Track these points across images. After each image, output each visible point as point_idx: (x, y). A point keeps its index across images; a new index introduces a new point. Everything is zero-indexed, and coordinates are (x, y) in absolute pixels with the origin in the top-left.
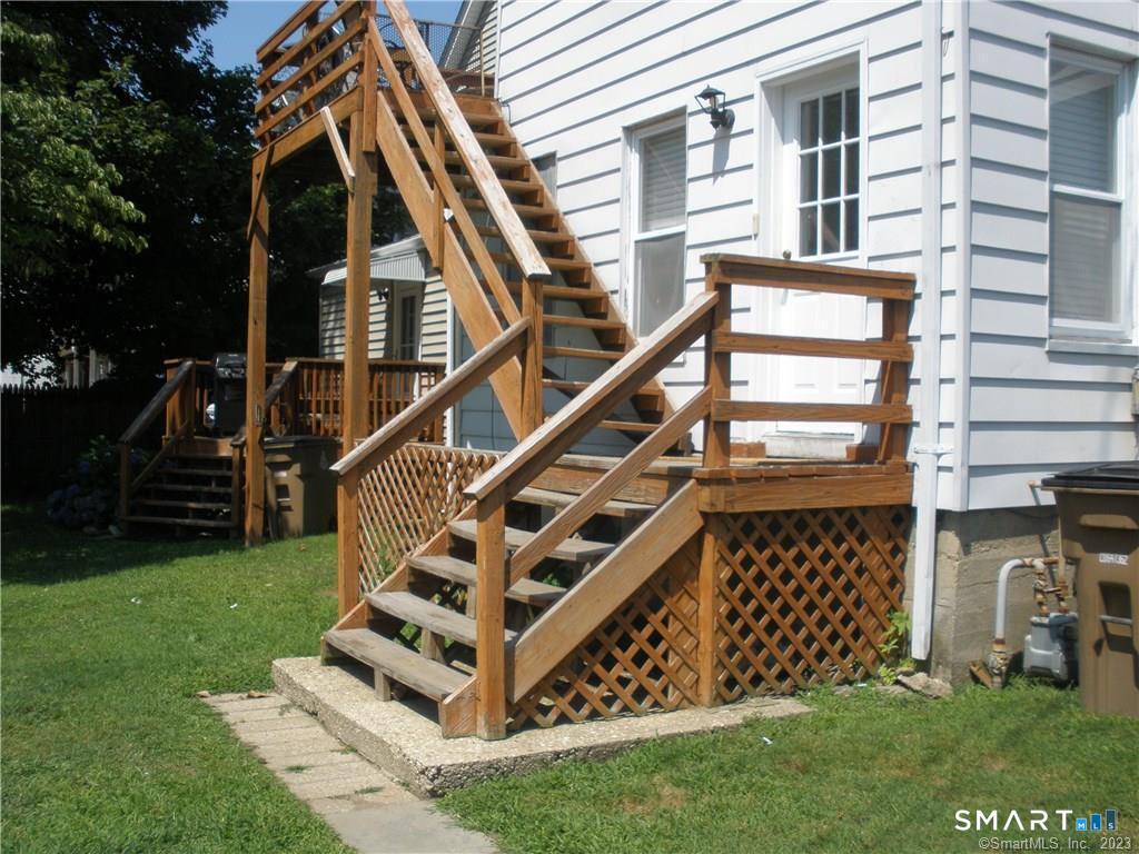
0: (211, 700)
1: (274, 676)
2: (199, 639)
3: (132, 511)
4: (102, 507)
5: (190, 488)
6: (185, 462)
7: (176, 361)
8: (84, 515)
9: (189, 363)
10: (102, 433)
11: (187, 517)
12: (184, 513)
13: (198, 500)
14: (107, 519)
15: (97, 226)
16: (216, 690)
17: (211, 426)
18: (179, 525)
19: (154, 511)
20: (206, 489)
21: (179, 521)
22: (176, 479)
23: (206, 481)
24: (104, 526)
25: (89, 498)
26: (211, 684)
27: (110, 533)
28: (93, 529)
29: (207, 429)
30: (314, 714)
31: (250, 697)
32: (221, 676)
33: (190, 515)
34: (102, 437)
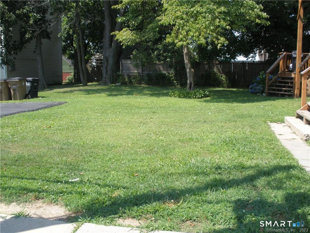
0: (270, 124)
1: (285, 120)
2: (272, 113)
3: (269, 90)
4: (262, 89)
5: (283, 85)
6: (283, 78)
7: (282, 53)
8: (257, 91)
9: (285, 53)
10: (263, 71)
11: (282, 92)
12: (281, 91)
13: (285, 88)
14: (263, 92)
15: (257, 20)
16: (271, 122)
17: (291, 69)
18: (280, 94)
19: (274, 90)
20: (287, 85)
21: (280, 92)
22: (281, 82)
23: (288, 83)
24: (262, 93)
25: (259, 87)
26: (270, 120)
27: (263, 95)
28: (259, 94)
29: (290, 71)
30: (290, 127)
31: (278, 123)
32: (273, 119)
33: (283, 91)
34: (263, 72)
